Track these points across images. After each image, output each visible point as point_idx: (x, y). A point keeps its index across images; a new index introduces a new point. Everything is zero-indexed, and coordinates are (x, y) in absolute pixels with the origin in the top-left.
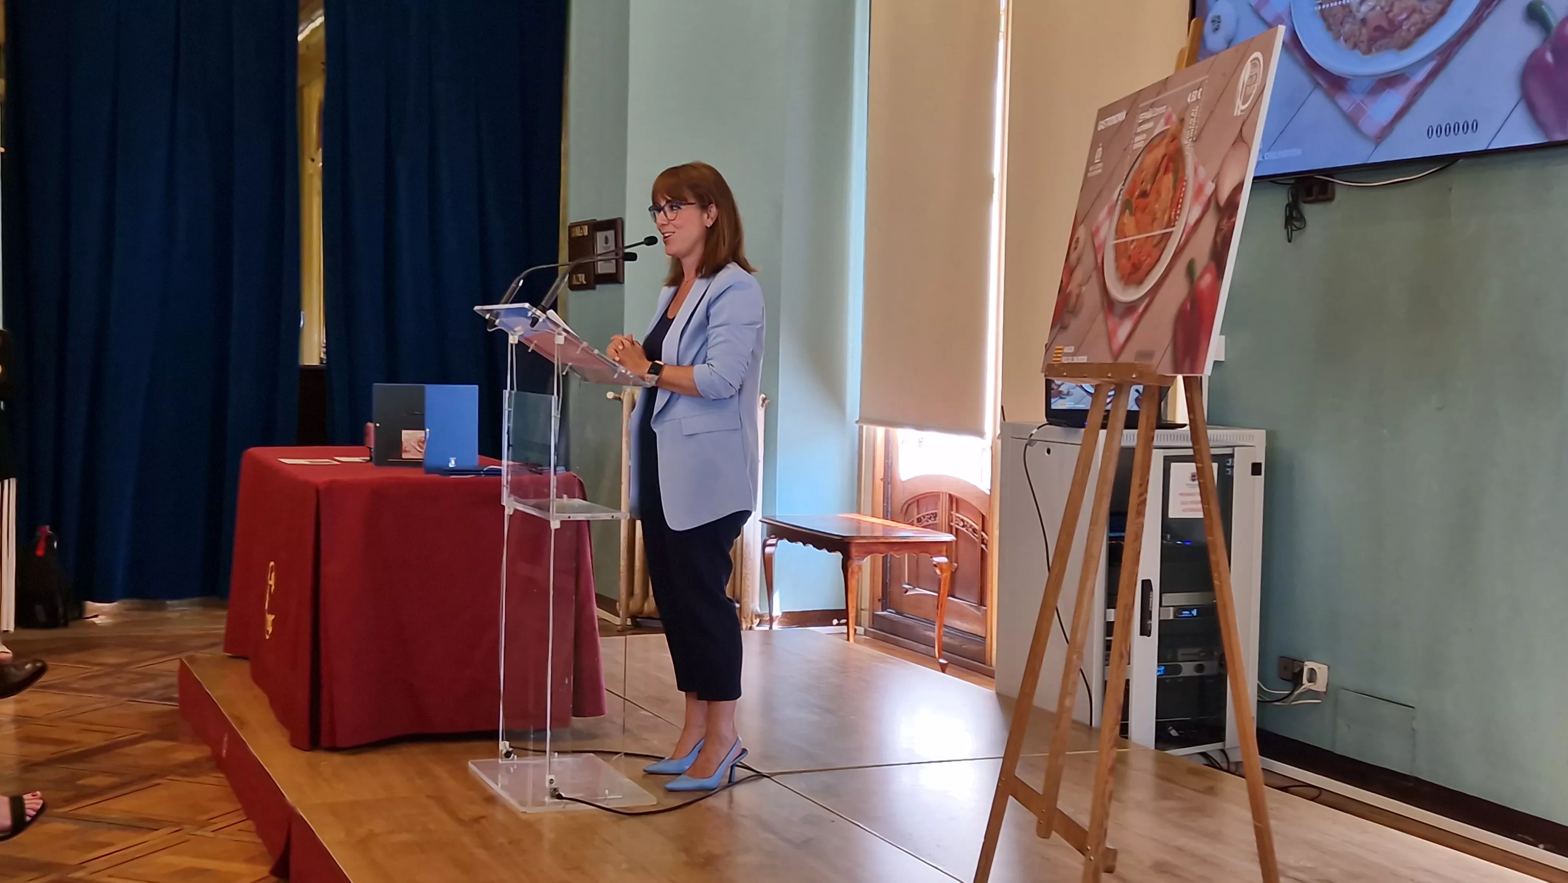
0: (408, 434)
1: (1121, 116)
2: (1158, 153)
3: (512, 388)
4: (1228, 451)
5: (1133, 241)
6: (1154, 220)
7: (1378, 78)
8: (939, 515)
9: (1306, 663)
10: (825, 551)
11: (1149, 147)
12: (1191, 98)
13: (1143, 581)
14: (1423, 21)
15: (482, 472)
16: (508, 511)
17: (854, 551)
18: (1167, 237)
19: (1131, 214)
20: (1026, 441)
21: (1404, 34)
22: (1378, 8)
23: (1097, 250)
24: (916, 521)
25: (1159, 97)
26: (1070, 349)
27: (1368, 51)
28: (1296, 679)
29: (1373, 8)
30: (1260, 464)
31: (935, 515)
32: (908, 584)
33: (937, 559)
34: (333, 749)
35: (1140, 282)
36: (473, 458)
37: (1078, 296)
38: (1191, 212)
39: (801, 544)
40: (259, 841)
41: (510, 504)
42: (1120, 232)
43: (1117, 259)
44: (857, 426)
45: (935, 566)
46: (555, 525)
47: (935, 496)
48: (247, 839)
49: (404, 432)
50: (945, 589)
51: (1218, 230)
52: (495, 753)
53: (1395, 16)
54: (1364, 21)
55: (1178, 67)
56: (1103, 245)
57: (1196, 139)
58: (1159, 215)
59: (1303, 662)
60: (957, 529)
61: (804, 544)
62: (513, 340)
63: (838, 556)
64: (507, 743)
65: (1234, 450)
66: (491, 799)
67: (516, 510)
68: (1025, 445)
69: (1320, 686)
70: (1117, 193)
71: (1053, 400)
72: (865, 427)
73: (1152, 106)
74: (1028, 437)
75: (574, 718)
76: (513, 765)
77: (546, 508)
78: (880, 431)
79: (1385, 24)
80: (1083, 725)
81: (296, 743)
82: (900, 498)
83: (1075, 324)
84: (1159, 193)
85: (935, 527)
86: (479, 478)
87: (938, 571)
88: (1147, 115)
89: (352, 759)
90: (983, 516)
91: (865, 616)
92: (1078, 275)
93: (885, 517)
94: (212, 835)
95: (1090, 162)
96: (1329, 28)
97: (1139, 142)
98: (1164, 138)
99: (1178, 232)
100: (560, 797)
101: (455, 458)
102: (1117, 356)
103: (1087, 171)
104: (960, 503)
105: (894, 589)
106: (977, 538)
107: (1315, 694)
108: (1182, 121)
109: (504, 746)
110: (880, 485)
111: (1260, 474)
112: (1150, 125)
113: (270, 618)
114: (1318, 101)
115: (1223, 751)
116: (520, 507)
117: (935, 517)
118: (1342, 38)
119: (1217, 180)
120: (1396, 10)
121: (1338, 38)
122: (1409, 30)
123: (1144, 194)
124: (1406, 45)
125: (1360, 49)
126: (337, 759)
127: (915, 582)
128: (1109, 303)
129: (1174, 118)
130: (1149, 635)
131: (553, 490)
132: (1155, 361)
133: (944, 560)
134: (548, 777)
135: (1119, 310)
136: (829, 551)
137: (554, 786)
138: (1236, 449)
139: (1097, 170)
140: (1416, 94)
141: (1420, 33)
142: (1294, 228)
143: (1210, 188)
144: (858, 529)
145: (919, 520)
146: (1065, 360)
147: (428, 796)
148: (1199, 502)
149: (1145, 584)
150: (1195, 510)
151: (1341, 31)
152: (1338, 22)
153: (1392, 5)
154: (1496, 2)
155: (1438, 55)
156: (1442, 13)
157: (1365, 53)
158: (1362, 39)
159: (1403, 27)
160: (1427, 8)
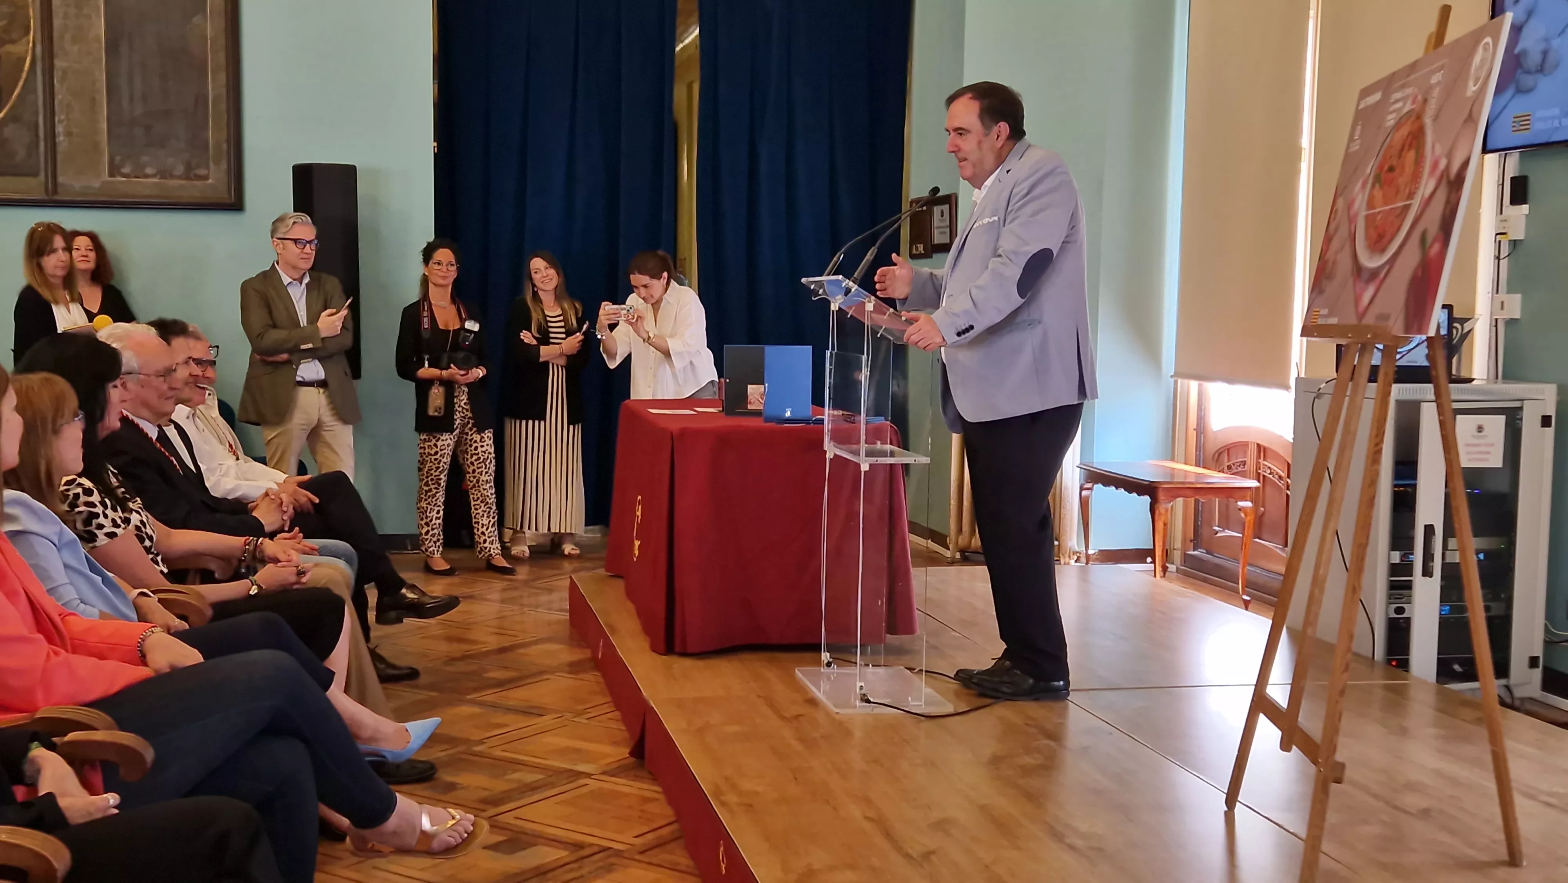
0: (752, 389)
1: (1377, 97)
2: (1404, 131)
3: (833, 349)
4: (1517, 404)
5: (1380, 212)
6: (1397, 193)
8: (1248, 462)
10: (1135, 495)
11: (1398, 125)
12: (1434, 80)
13: (1426, 526)
15: (811, 422)
16: (829, 455)
17: (1161, 496)
18: (1407, 208)
19: (1381, 187)
20: (1314, 395)
23: (1352, 220)
24: (1226, 468)
25: (1409, 79)
26: (1325, 312)
31: (1244, 463)
32: (1218, 527)
33: (1241, 504)
34: (684, 654)
35: (1383, 250)
36: (807, 409)
37: (1334, 263)
38: (1427, 186)
39: (1114, 488)
40: (624, 728)
41: (831, 450)
42: (1370, 205)
43: (1367, 228)
44: (1173, 380)
45: (1240, 510)
46: (865, 467)
47: (1244, 445)
48: (615, 726)
49: (749, 386)
50: (1249, 531)
51: (1448, 202)
52: (818, 663)
55: (1427, 49)
56: (1356, 215)
57: (1436, 118)
58: (1402, 188)
60: (1264, 476)
61: (1117, 488)
62: (834, 307)
63: (1147, 499)
64: (828, 654)
65: (1523, 403)
66: (813, 702)
67: (835, 455)
68: (1313, 398)
70: (1369, 168)
72: (1179, 381)
73: (1403, 87)
74: (1316, 390)
75: (888, 635)
76: (833, 673)
77: (857, 453)
78: (1194, 385)
80: (1365, 658)
81: (654, 649)
82: (1212, 447)
83: (1331, 288)
84: (1403, 167)
85: (1243, 475)
86: (808, 426)
87: (1243, 515)
88: (1398, 95)
89: (700, 664)
90: (1288, 463)
91: (1177, 556)
92: (1335, 244)
93: (1198, 465)
94: (586, 721)
95: (1351, 139)
97: (1391, 120)
98: (1411, 116)
99: (1416, 204)
100: (868, 701)
101: (791, 409)
102: (1362, 316)
103: (1348, 147)
104: (1268, 453)
105: (1205, 532)
106: (1283, 484)
108: (1425, 101)
109: (825, 656)
110: (1193, 435)
111: (1550, 426)
112: (1399, 105)
113: (637, 543)
115: (1507, 687)
116: (839, 453)
117: (1244, 465)
119: (1450, 156)
123: (1391, 169)
126: (687, 662)
127: (1225, 525)
128: (1358, 269)
129: (1420, 98)
130: (1431, 576)
131: (863, 437)
132: (1391, 323)
133: (1249, 504)
134: (859, 684)
135: (1365, 276)
136: (1139, 495)
137: (863, 692)
138: (1525, 402)
139: (1355, 147)
143: (1443, 163)
144: (1172, 475)
145: (1229, 467)
146: (1320, 321)
147: (759, 696)
148: (1488, 453)
149: (1429, 530)
150: (1486, 460)
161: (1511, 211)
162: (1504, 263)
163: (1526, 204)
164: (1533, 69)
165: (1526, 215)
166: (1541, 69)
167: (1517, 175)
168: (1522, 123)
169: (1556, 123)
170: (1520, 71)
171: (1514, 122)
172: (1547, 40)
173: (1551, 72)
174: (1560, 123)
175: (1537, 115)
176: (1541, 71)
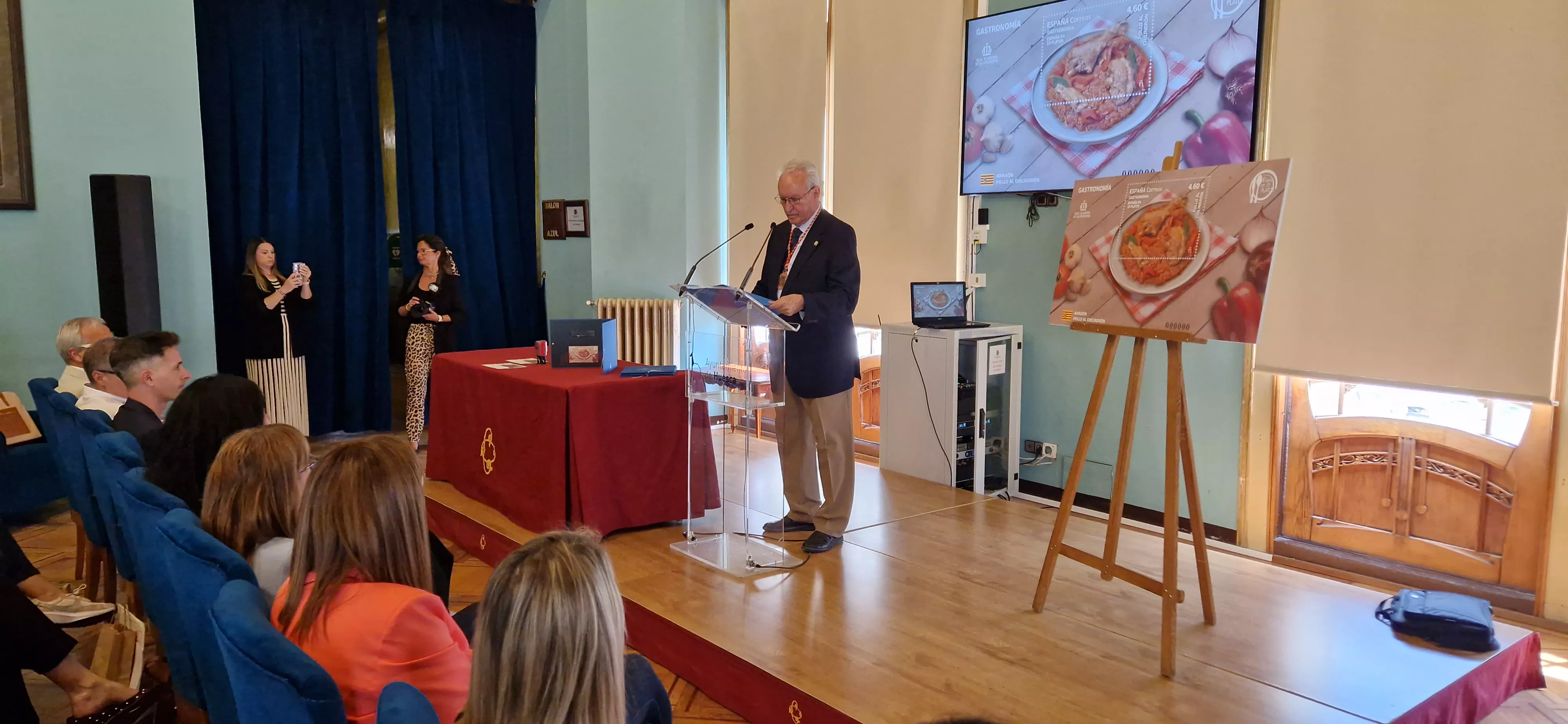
0: (573, 348)
4: (1009, 337)
6: (1166, 251)
7: (1090, 144)
9: (1044, 444)
11: (1148, 209)
13: (980, 410)
14: (1118, 117)
16: (691, 401)
18: (1185, 262)
21: (1106, 122)
22: (1089, 107)
23: (1100, 260)
25: (1151, 182)
26: (1082, 313)
27: (1083, 129)
28: (1038, 452)
29: (1086, 107)
30: (1021, 343)
37: (1083, 284)
41: (696, 397)
49: (570, 347)
53: (1100, 112)
54: (1080, 114)
56: (1106, 258)
57: (1207, 211)
58: (1172, 248)
59: (1043, 443)
65: (1011, 337)
69: (1053, 455)
70: (1114, 231)
71: (915, 313)
79: (1094, 116)
83: (1084, 299)
84: (1168, 236)
96: (1057, 116)
97: (1134, 205)
99: (1200, 261)
102: (1142, 323)
107: (1050, 459)
108: (1185, 198)
110: (743, 347)
111: (1020, 348)
113: (489, 461)
114: (1050, 154)
115: (1006, 493)
118: (1065, 122)
120: (1101, 109)
121: (1063, 122)
122: (1109, 120)
123: (1149, 235)
124: (1108, 128)
125: (1077, 128)
130: (983, 438)
132: (1191, 331)
135: (1137, 297)
140: (1115, 154)
141: (1116, 122)
142: (1033, 219)
148: (1000, 366)
149: (982, 410)
150: (999, 370)
151: (1065, 118)
152: (1063, 114)
153: (1098, 106)
154: (1165, 109)
155: (1129, 134)
156: (1131, 113)
157: (1080, 131)
158: (1078, 123)
159: (1106, 119)
160: (1121, 109)
161: (979, 228)
162: (974, 256)
163: (988, 224)
164: (994, 150)
165: (988, 230)
166: (999, 151)
167: (981, 208)
168: (987, 180)
169: (1011, 182)
170: (985, 151)
171: (982, 179)
172: (1002, 134)
173: (1007, 153)
174: (1014, 182)
175: (998, 176)
176: (1000, 152)
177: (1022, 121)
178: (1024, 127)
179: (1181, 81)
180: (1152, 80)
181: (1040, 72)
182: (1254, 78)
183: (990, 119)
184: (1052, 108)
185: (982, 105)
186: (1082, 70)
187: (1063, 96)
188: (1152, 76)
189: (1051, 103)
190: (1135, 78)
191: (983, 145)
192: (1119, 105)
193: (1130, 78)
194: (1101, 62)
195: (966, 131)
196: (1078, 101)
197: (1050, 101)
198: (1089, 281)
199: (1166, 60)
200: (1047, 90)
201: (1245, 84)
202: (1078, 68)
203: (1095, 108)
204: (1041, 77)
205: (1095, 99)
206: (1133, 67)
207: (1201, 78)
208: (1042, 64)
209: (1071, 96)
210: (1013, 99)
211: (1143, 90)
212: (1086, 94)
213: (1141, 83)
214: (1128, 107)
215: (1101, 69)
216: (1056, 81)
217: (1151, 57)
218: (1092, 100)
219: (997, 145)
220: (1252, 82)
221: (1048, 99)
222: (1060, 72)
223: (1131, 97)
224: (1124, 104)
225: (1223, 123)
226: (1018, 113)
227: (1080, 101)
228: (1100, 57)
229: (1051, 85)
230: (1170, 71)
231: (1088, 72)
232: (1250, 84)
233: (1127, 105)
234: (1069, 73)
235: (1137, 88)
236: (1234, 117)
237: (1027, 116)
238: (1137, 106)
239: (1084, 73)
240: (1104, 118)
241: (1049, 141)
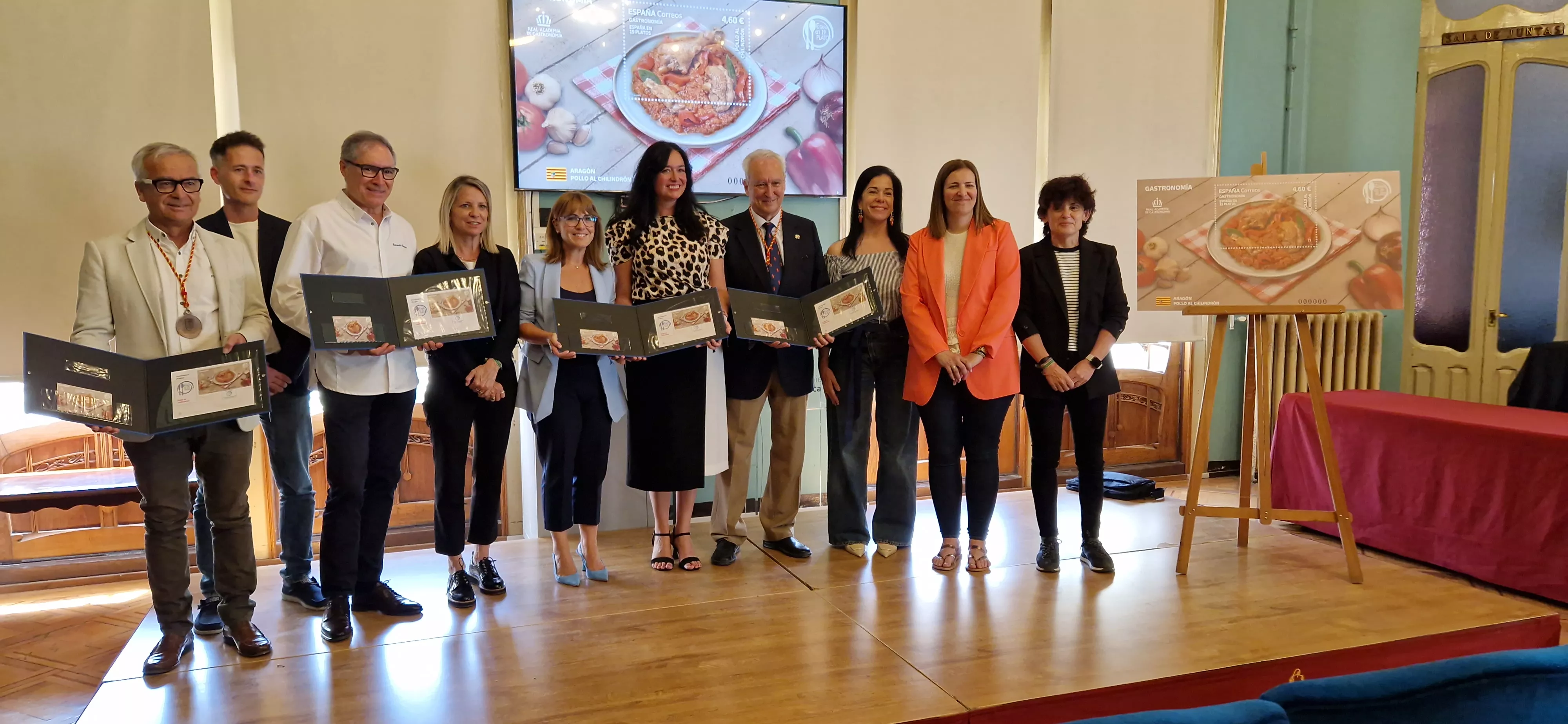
14: (720, 123)
21: (706, 127)
27: (682, 131)
29: (683, 109)
53: (699, 116)
54: (676, 114)
79: (693, 119)
96: (648, 112)
118: (659, 120)
120: (700, 113)
121: (657, 119)
122: (710, 125)
124: (709, 133)
125: (675, 129)
140: (718, 160)
141: (718, 129)
151: (659, 116)
152: (656, 112)
153: (697, 110)
154: (767, 123)
155: (732, 142)
156: (733, 121)
157: (678, 132)
158: (675, 124)
159: (707, 124)
160: (722, 116)
164: (564, 140)
166: (573, 141)
168: (556, 174)
169: (592, 179)
170: (550, 140)
171: (548, 173)
172: (575, 124)
173: (584, 146)
174: (597, 179)
175: (572, 171)
176: (573, 143)
177: (603, 111)
178: (604, 118)
179: (779, 99)
180: (752, 93)
181: (623, 61)
182: (842, 108)
183: (555, 104)
184: (642, 103)
185: (541, 85)
186: (676, 69)
187: (655, 92)
188: (752, 89)
189: (641, 98)
190: (735, 89)
191: (547, 134)
192: (720, 112)
193: (730, 87)
194: (697, 65)
195: (518, 114)
196: (673, 101)
197: (639, 96)
198: (1186, 270)
199: (765, 77)
200: (634, 82)
201: (836, 112)
202: (671, 66)
203: (693, 111)
204: (624, 66)
205: (692, 102)
206: (732, 77)
207: (798, 99)
208: (625, 53)
209: (665, 94)
210: (588, 84)
211: (743, 101)
212: (681, 95)
213: (741, 94)
214: (730, 115)
215: (698, 72)
216: (645, 75)
217: (749, 71)
218: (689, 102)
219: (570, 135)
220: (840, 110)
221: (635, 92)
222: (649, 66)
223: (731, 107)
224: (725, 111)
225: (819, 142)
226: (597, 102)
227: (676, 101)
228: (695, 60)
229: (638, 78)
230: (769, 88)
231: (682, 72)
232: (839, 112)
233: (728, 113)
234: (660, 69)
235: (737, 99)
236: (828, 139)
237: (609, 108)
238: (738, 116)
239: (679, 73)
240: (705, 123)
241: (640, 138)
